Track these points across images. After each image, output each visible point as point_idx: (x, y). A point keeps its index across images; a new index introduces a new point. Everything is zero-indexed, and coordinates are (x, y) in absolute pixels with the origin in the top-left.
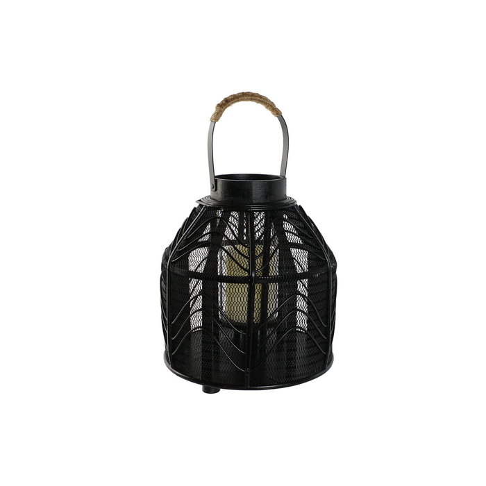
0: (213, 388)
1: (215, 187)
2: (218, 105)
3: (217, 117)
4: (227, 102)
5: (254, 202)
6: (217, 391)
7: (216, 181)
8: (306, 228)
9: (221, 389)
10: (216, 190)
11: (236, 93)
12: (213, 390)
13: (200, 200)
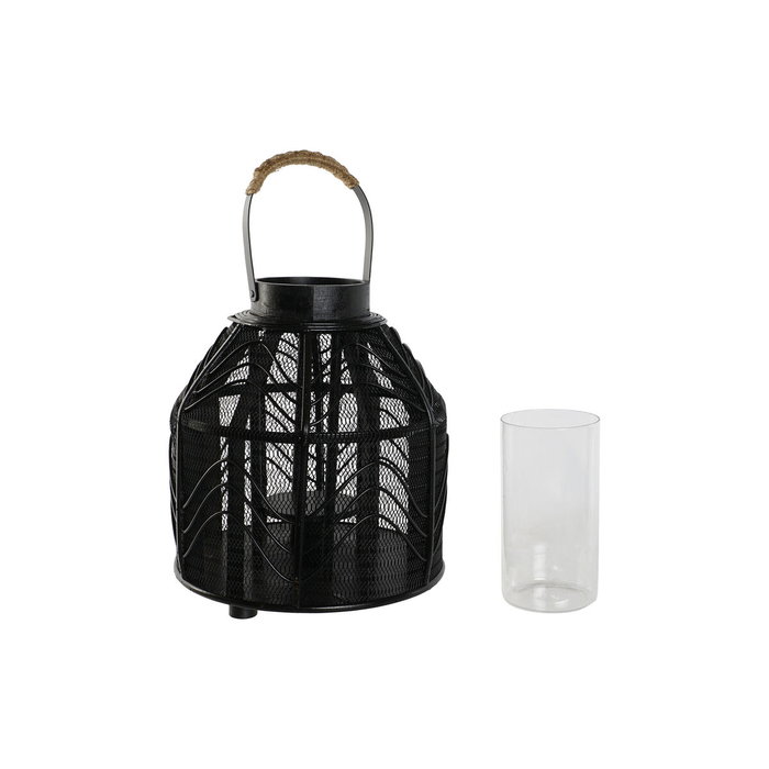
0: (246, 609)
1: (256, 295)
2: (257, 170)
3: (255, 187)
4: (269, 166)
5: (315, 318)
6: (253, 615)
7: (257, 285)
8: (396, 361)
9: (259, 612)
10: (257, 299)
11: (284, 152)
12: (246, 613)
13: (234, 316)
